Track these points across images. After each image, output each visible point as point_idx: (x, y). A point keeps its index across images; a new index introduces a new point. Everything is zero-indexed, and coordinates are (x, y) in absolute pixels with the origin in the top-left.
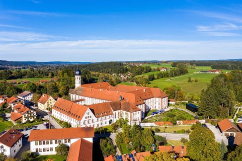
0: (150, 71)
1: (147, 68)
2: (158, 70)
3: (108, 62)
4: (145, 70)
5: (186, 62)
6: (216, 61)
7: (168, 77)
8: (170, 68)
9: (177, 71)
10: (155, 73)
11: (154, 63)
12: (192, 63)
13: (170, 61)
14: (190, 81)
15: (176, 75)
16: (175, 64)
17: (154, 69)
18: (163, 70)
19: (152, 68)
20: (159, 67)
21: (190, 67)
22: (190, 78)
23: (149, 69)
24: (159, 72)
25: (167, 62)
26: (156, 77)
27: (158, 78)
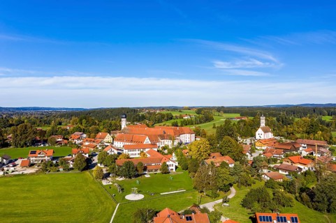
0: (171, 118)
1: (168, 115)
2: (181, 117)
3: (119, 109)
4: (166, 118)
5: (214, 108)
6: (248, 107)
7: (192, 124)
8: (194, 115)
9: (202, 118)
10: (179, 121)
11: (175, 109)
12: (219, 109)
13: (193, 107)
14: (214, 127)
15: (201, 123)
16: (199, 110)
17: (176, 116)
18: (186, 118)
19: (174, 115)
20: (181, 113)
21: (217, 113)
22: (214, 124)
23: (170, 117)
24: (182, 120)
25: (189, 109)
26: (179, 124)
27: (182, 126)
